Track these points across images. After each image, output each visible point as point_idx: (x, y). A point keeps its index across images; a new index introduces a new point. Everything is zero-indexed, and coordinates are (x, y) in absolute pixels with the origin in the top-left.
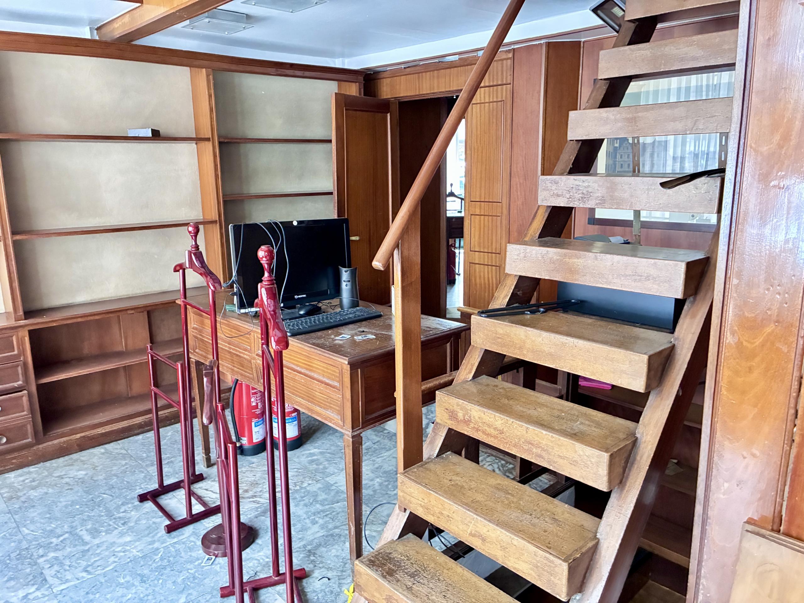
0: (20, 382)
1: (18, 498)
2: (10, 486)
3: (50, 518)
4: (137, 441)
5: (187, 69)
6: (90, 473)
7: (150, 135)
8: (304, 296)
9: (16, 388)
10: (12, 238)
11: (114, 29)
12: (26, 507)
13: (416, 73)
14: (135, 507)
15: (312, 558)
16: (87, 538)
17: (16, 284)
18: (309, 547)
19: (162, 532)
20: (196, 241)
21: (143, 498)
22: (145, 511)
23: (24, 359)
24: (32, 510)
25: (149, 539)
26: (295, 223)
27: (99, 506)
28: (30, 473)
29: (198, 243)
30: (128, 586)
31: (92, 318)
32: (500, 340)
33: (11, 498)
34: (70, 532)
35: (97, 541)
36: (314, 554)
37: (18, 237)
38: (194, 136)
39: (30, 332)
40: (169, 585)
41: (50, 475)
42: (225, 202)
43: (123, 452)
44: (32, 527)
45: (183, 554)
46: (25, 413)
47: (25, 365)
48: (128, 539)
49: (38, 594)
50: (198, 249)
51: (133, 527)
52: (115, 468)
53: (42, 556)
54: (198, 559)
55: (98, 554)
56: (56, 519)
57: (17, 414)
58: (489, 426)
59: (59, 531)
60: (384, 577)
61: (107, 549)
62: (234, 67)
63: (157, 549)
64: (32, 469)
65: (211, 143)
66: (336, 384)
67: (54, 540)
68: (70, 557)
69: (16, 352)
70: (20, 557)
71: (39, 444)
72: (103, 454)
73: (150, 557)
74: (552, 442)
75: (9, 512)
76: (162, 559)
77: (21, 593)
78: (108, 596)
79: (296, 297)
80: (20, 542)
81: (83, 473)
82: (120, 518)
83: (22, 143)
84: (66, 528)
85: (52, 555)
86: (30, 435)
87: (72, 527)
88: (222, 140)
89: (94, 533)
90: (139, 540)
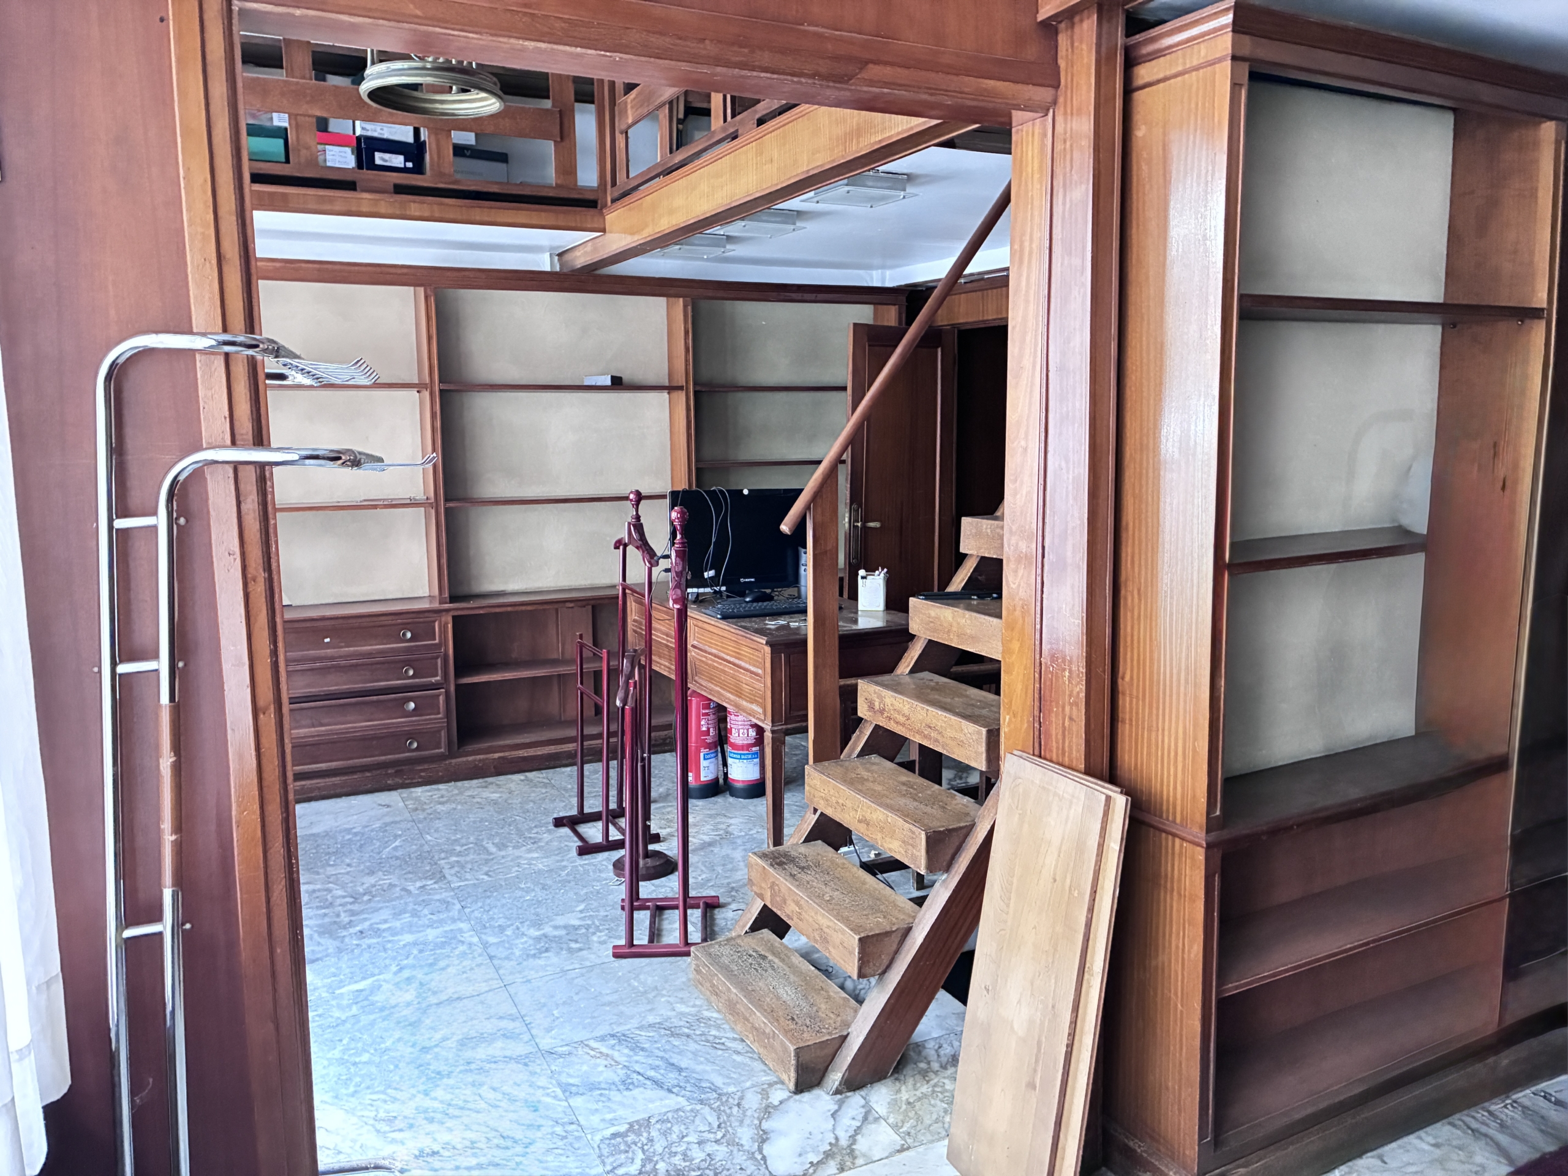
0: (438, 678)
1: (424, 810)
2: (417, 799)
3: (456, 830)
4: (563, 773)
5: (662, 301)
6: (505, 796)
7: (608, 382)
8: (753, 580)
9: (433, 684)
10: (445, 505)
11: (576, 257)
12: (431, 819)
13: (979, 290)
14: (549, 831)
15: (733, 893)
16: (493, 849)
17: (444, 561)
18: (734, 885)
19: (574, 853)
20: (637, 511)
21: (559, 823)
22: (558, 835)
23: (445, 650)
24: (437, 821)
25: (558, 858)
26: (746, 492)
27: (510, 825)
28: (439, 790)
29: (640, 513)
30: (528, 891)
31: (523, 608)
32: (932, 625)
33: (416, 809)
34: (476, 844)
35: (503, 853)
36: (737, 891)
37: (450, 505)
38: (667, 384)
39: (454, 617)
40: (571, 894)
41: (461, 793)
42: (697, 469)
43: (546, 781)
44: (436, 835)
45: (591, 873)
46: (440, 716)
47: (446, 656)
48: (536, 855)
49: (436, 886)
50: (639, 520)
51: (543, 847)
52: (533, 795)
53: (443, 859)
54: (606, 879)
55: (501, 864)
56: (462, 831)
57: (432, 717)
58: (899, 712)
59: (464, 841)
60: (772, 865)
61: (512, 860)
62: (720, 294)
63: (565, 867)
64: (441, 786)
65: (684, 392)
66: (760, 671)
67: (458, 848)
68: (472, 862)
69: (437, 641)
70: (420, 858)
71: (452, 758)
72: (522, 781)
73: (556, 873)
74: (945, 722)
75: (413, 821)
76: (567, 875)
77: (418, 884)
78: (506, 896)
79: (742, 580)
80: (422, 846)
81: (498, 795)
82: (530, 838)
83: (464, 394)
84: (472, 839)
85: (454, 859)
86: (443, 745)
87: (478, 839)
88: (698, 388)
89: (501, 846)
90: (547, 857)
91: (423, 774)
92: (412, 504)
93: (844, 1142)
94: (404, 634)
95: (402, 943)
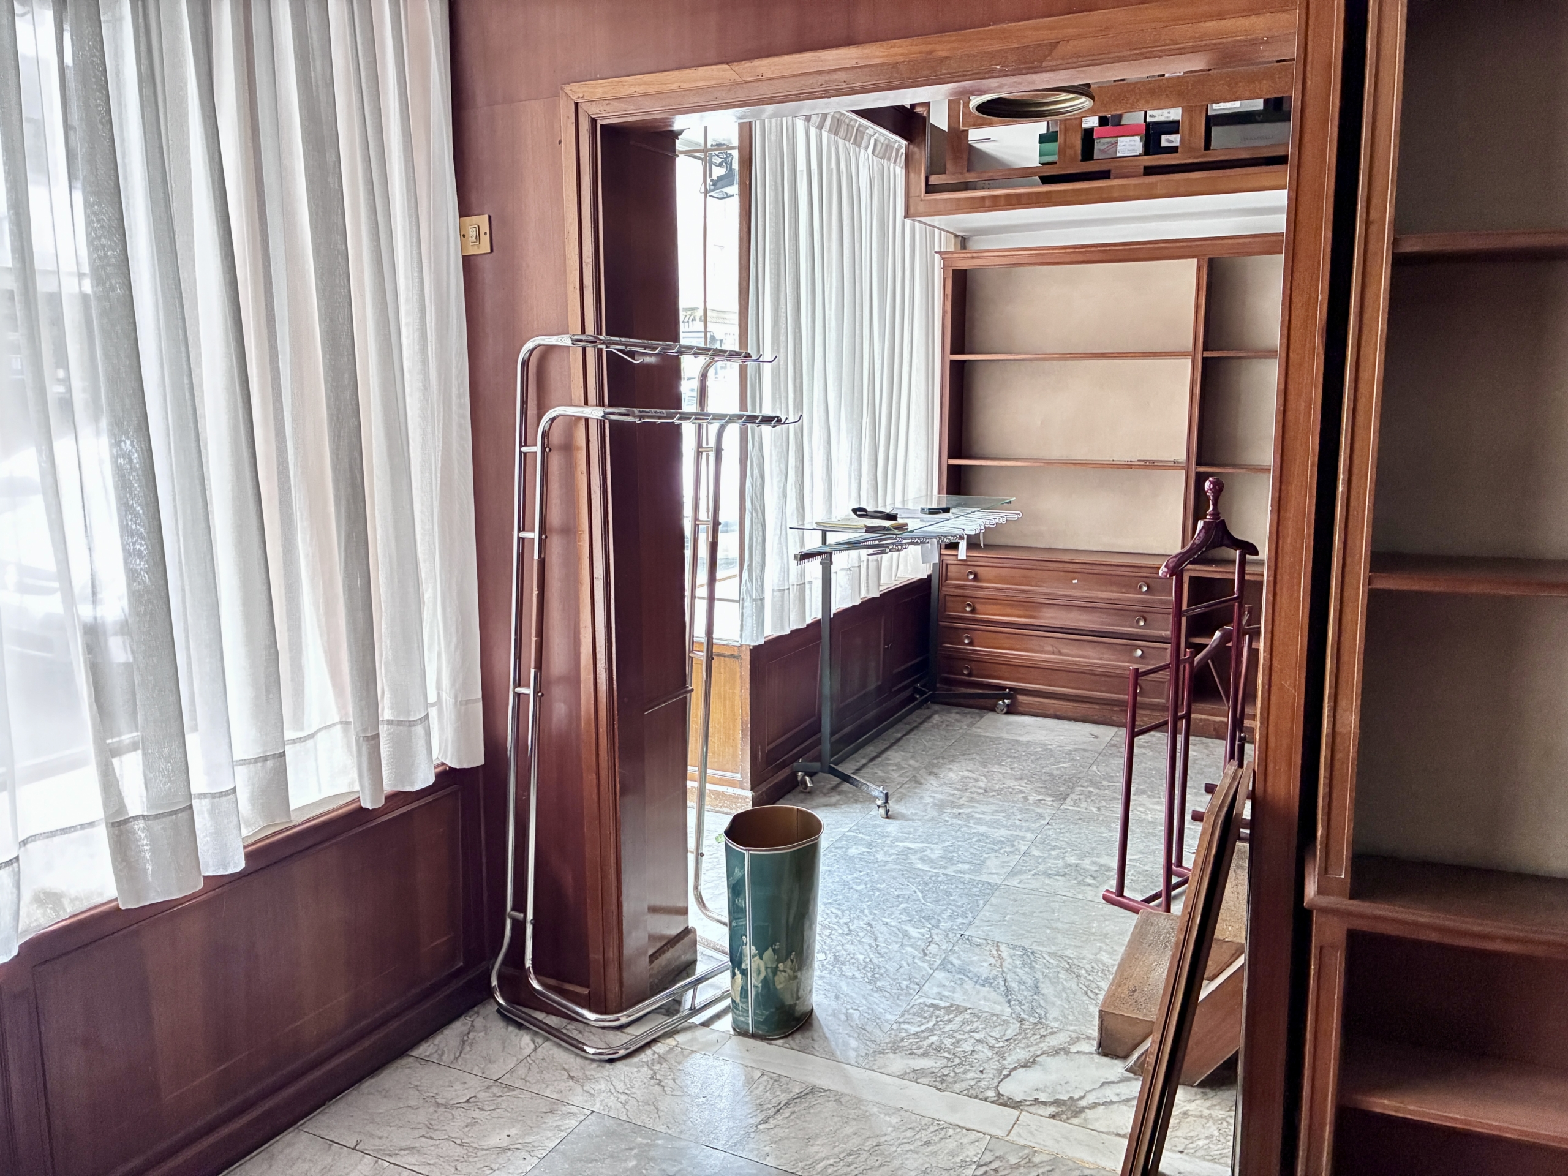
0: (1168, 633)
9: (1162, 637)
17: (1190, 523)
39: (1191, 578)
91: (1145, 719)
92: (1174, 465)
93: (1083, 1103)
94: (1141, 587)
95: (975, 831)
